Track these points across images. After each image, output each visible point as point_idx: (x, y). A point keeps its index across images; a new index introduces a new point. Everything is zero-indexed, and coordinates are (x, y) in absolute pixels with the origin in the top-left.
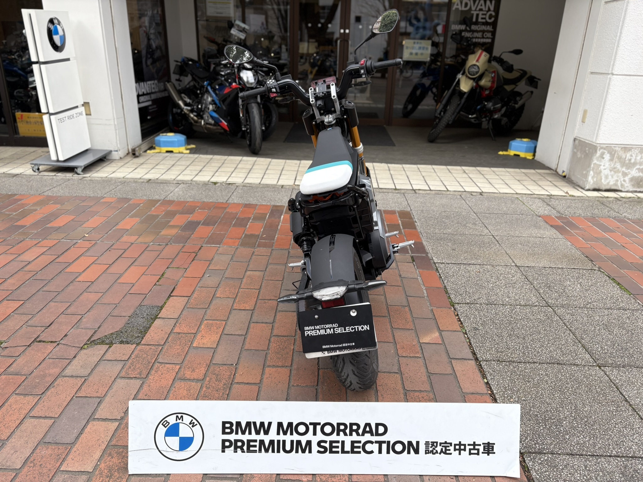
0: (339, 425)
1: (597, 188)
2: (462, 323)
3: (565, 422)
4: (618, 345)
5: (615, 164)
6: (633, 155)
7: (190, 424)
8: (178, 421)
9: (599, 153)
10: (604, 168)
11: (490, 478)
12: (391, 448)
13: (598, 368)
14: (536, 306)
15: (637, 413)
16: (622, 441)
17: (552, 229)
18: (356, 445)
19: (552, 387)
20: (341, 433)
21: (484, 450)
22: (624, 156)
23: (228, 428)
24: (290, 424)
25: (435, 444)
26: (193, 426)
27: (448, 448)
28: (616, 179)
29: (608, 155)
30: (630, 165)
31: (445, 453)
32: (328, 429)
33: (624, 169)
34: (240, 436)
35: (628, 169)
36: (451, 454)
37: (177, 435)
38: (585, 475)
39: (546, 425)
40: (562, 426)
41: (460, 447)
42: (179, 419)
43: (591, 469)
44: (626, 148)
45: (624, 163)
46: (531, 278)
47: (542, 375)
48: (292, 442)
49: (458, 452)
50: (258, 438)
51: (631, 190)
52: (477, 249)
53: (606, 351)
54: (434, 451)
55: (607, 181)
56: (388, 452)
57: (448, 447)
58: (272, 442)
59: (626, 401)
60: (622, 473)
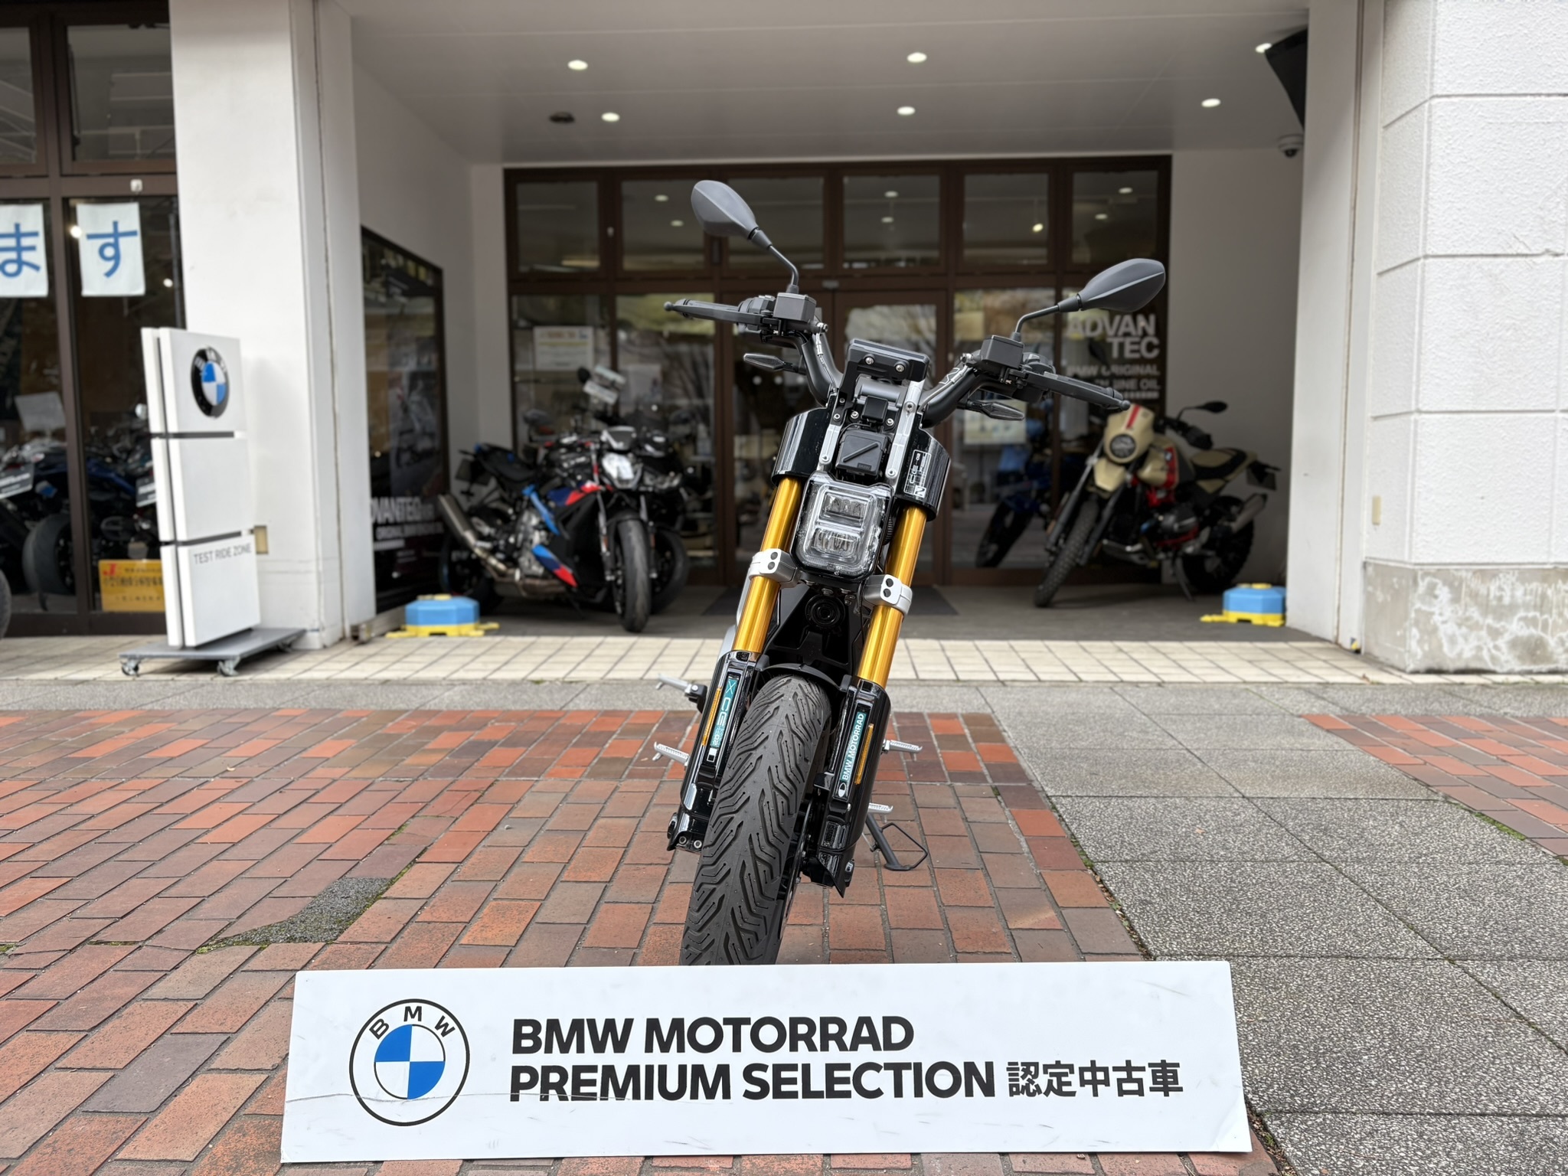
0: (795, 1022)
1: (1435, 666)
2: (1111, 895)
3: (1366, 1057)
4: (1496, 923)
5: (1466, 610)
6: (1505, 587)
7: (438, 1027)
8: (410, 1021)
9: (1422, 586)
10: (1441, 619)
11: (1177, 1158)
12: (924, 1081)
13: (1446, 962)
14: (1293, 862)
15: (1548, 1038)
16: (1512, 1088)
17: (1329, 735)
18: (837, 1074)
19: (1333, 996)
20: (802, 1044)
21: (1155, 1082)
22: (1483, 591)
23: (527, 1036)
24: (677, 1024)
25: (1032, 1069)
26: (444, 1034)
27: (1064, 1079)
28: (1476, 643)
29: (1446, 589)
30: (1503, 611)
31: (1059, 1092)
32: (768, 1035)
33: (1490, 621)
34: (556, 1058)
35: (1499, 617)
36: (1073, 1094)
37: (407, 1059)
38: (1419, 1149)
39: (1318, 1063)
40: (1360, 1064)
41: (1094, 1076)
42: (413, 1016)
43: (1434, 1138)
44: (1486, 572)
45: (1487, 605)
46: (1279, 817)
47: (1308, 976)
48: (682, 1069)
49: (1089, 1088)
50: (600, 1060)
51: (1518, 668)
52: (1149, 772)
53: (1466, 934)
54: (1032, 1088)
55: (1457, 650)
56: (918, 1093)
57: (1066, 1075)
58: (633, 1071)
59: (1519, 1016)
60: (1515, 1145)
